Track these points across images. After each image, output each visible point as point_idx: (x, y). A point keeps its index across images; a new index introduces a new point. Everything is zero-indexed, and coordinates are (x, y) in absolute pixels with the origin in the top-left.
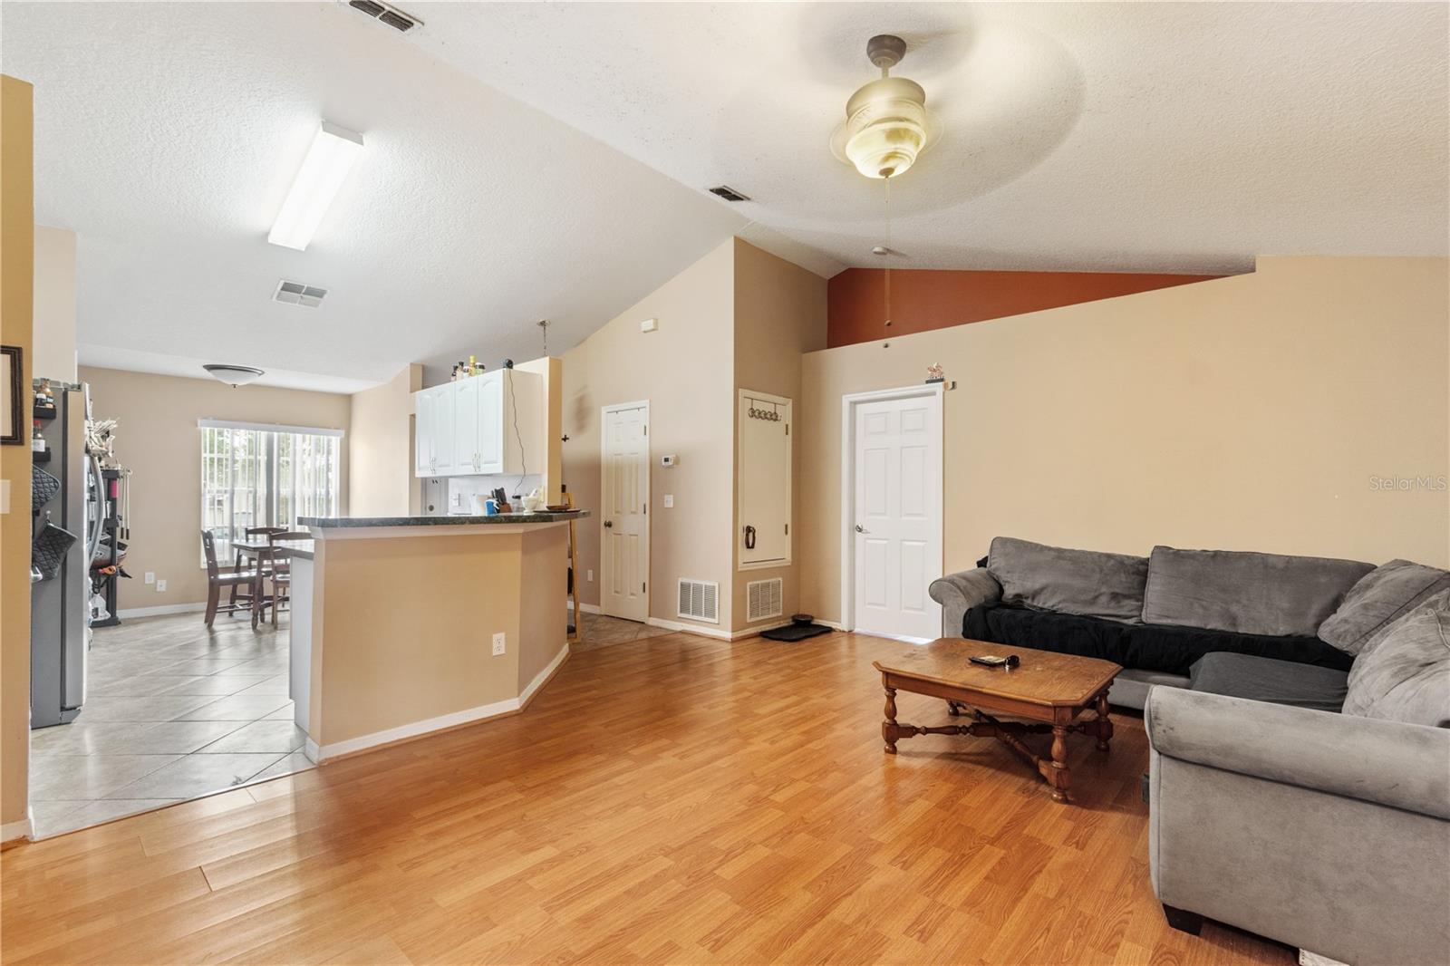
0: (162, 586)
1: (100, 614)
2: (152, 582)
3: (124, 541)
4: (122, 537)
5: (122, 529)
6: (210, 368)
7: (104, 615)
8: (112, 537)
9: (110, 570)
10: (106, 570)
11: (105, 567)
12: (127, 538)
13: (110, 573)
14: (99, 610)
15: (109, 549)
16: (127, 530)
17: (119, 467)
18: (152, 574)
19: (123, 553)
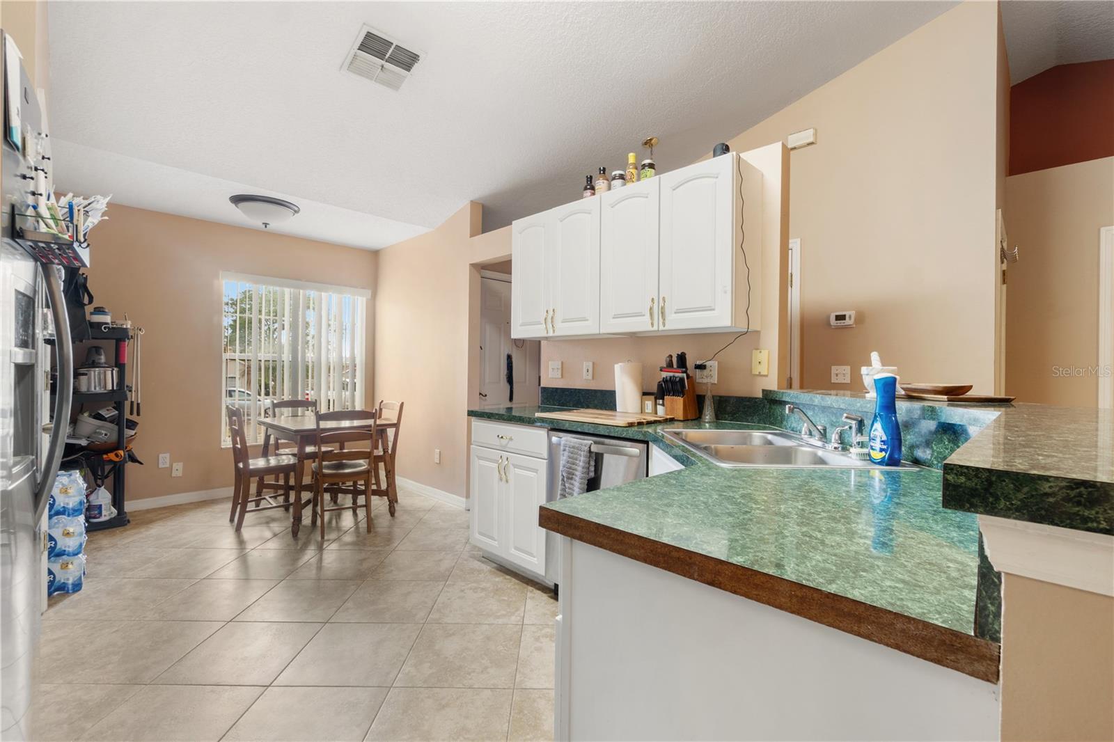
0: (178, 469)
1: (104, 512)
2: (168, 466)
3: (134, 418)
4: (131, 413)
5: (132, 403)
6: (238, 199)
7: (108, 513)
8: (120, 413)
9: (117, 455)
10: (112, 456)
11: (111, 451)
12: (138, 414)
13: (117, 459)
14: (103, 507)
15: (116, 428)
16: (138, 404)
17: (128, 325)
18: (167, 455)
19: (132, 432)
